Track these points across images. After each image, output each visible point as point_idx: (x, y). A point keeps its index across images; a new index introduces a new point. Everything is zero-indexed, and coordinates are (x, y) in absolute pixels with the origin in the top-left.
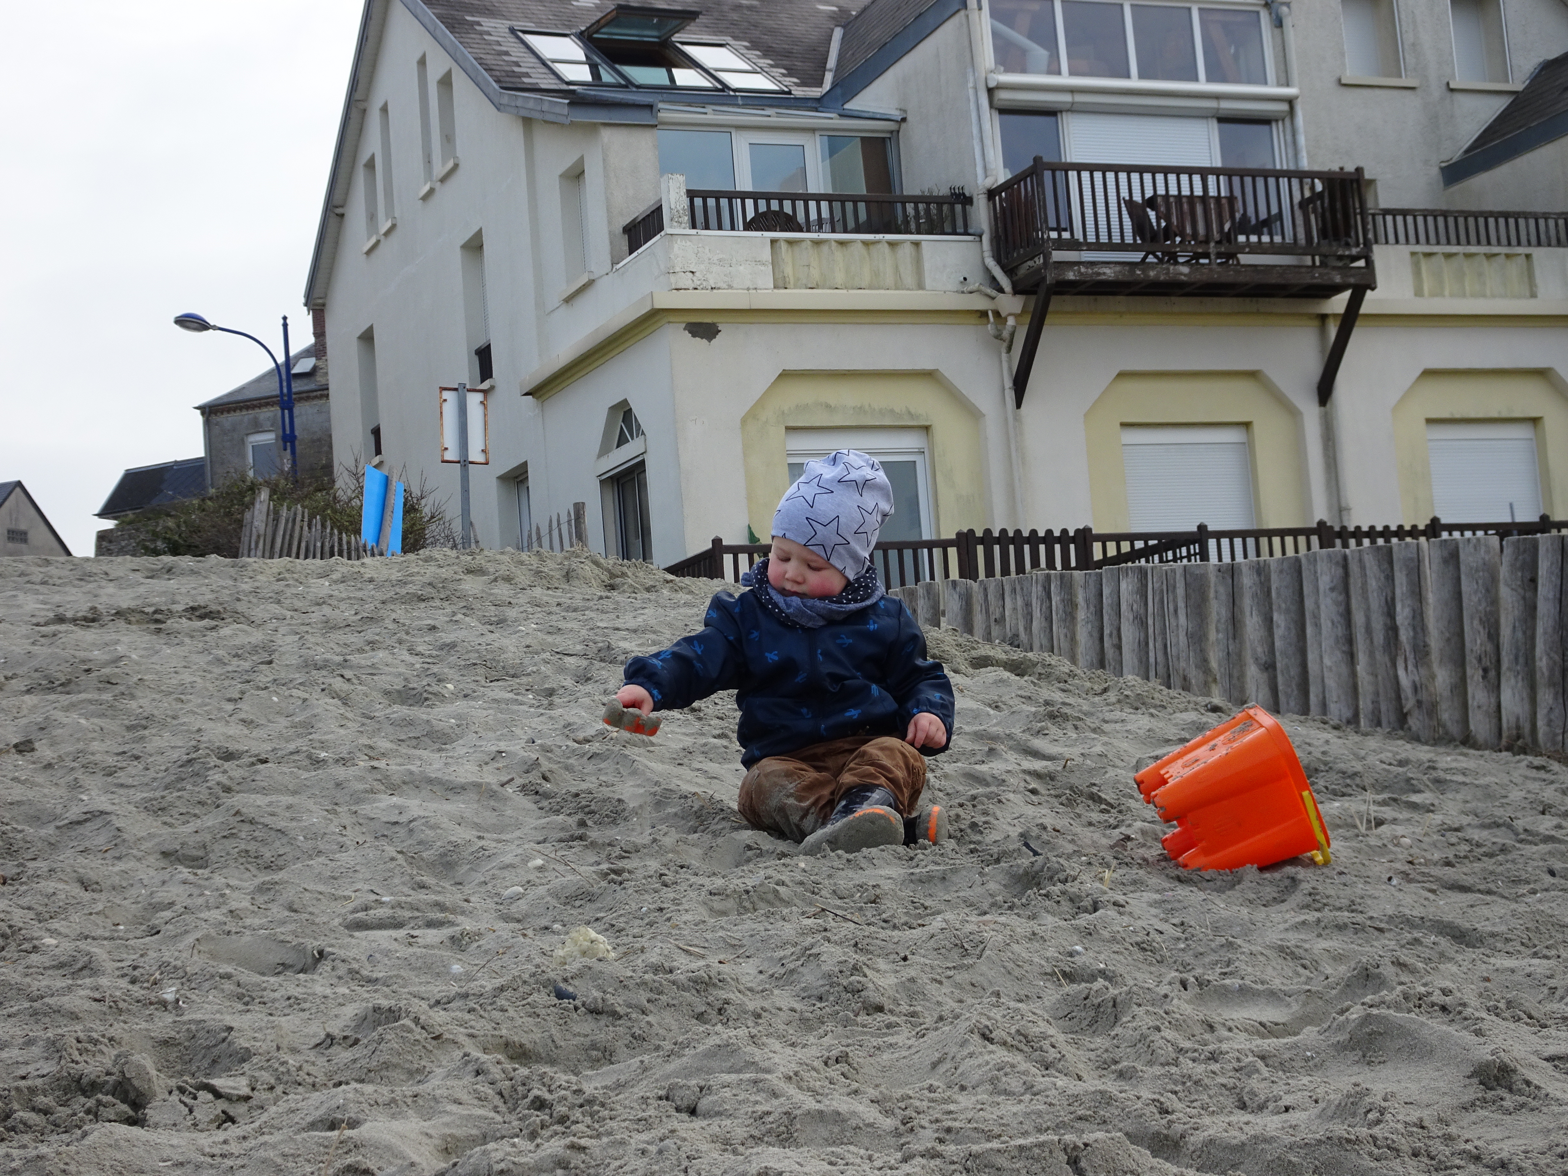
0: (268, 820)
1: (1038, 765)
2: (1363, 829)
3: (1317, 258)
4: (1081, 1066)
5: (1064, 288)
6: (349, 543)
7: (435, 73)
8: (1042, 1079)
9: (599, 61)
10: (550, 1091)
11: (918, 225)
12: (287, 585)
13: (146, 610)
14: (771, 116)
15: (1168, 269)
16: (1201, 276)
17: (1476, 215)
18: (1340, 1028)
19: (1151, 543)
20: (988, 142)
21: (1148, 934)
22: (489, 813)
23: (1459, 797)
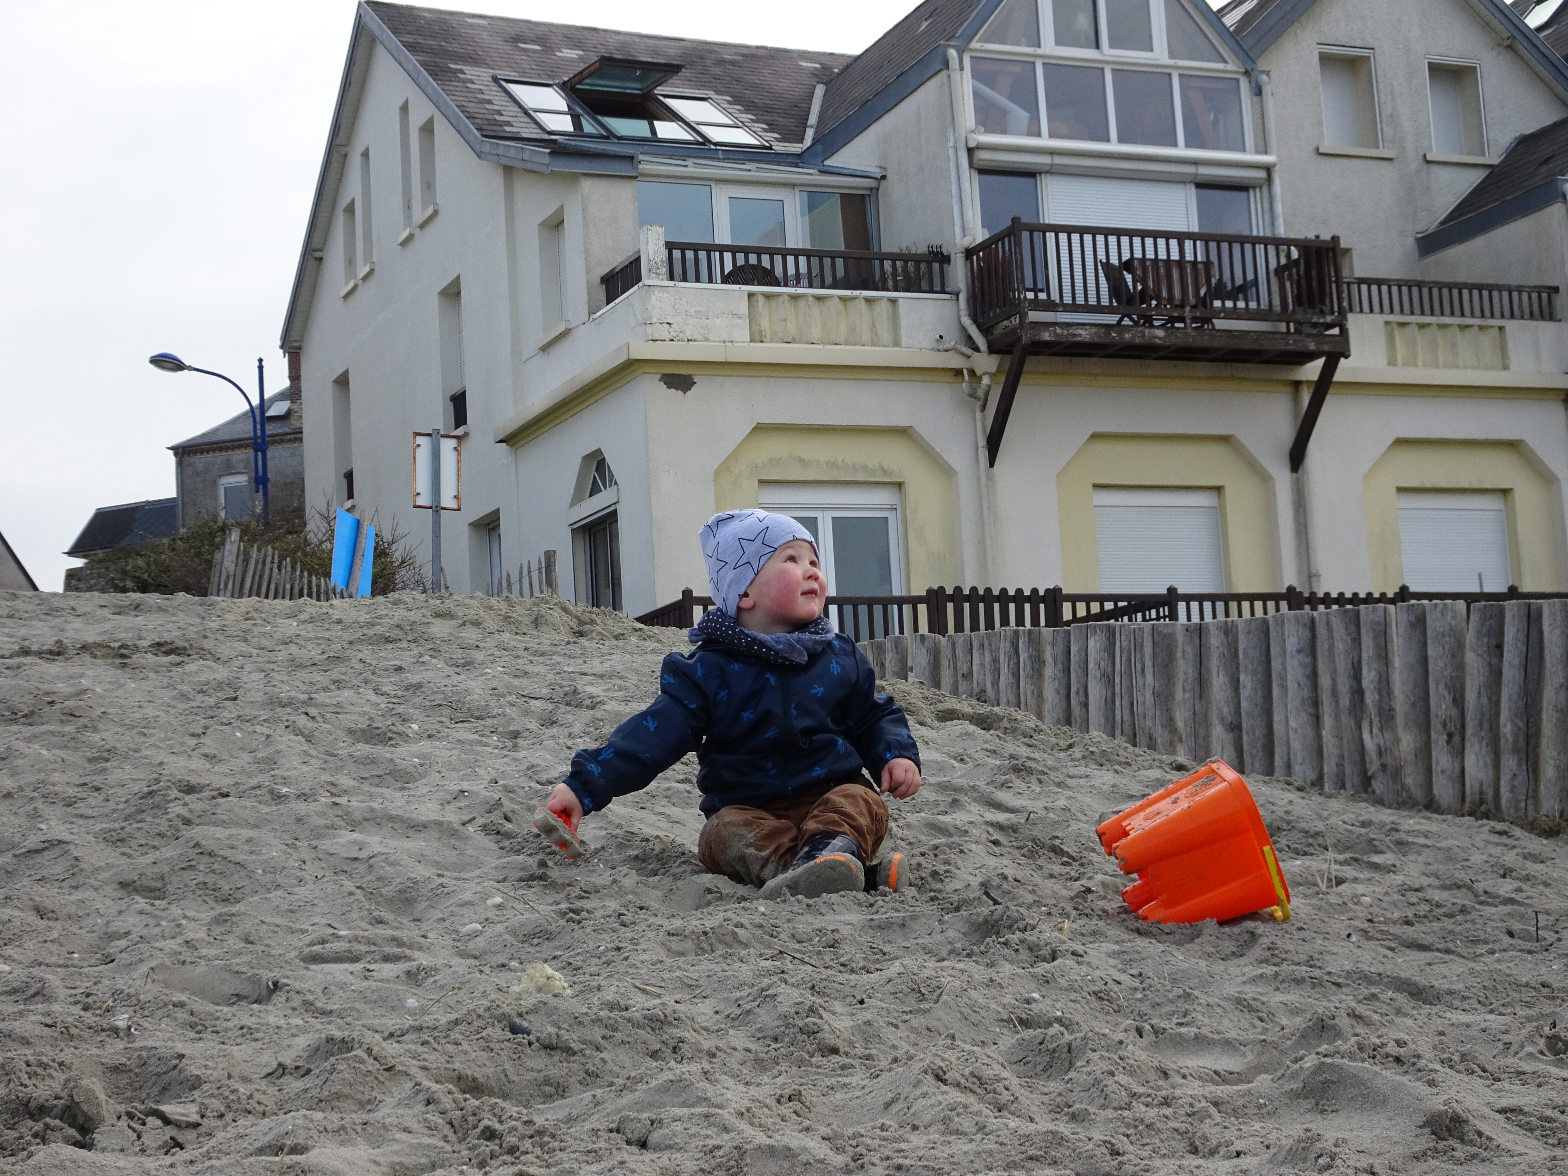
0: (227, 853)
1: (1001, 817)
2: (1323, 887)
3: (1292, 325)
4: (1034, 1109)
5: (1039, 348)
6: (318, 586)
7: (417, 120)
8: (994, 1120)
9: (581, 111)
10: (501, 1122)
11: (896, 282)
12: (255, 625)
13: (112, 645)
14: (752, 170)
15: (1144, 332)
16: (1176, 340)
17: (1450, 286)
18: (1294, 1076)
19: (1121, 604)
20: (967, 201)
21: (1106, 984)
22: (449, 852)
23: (1421, 859)
